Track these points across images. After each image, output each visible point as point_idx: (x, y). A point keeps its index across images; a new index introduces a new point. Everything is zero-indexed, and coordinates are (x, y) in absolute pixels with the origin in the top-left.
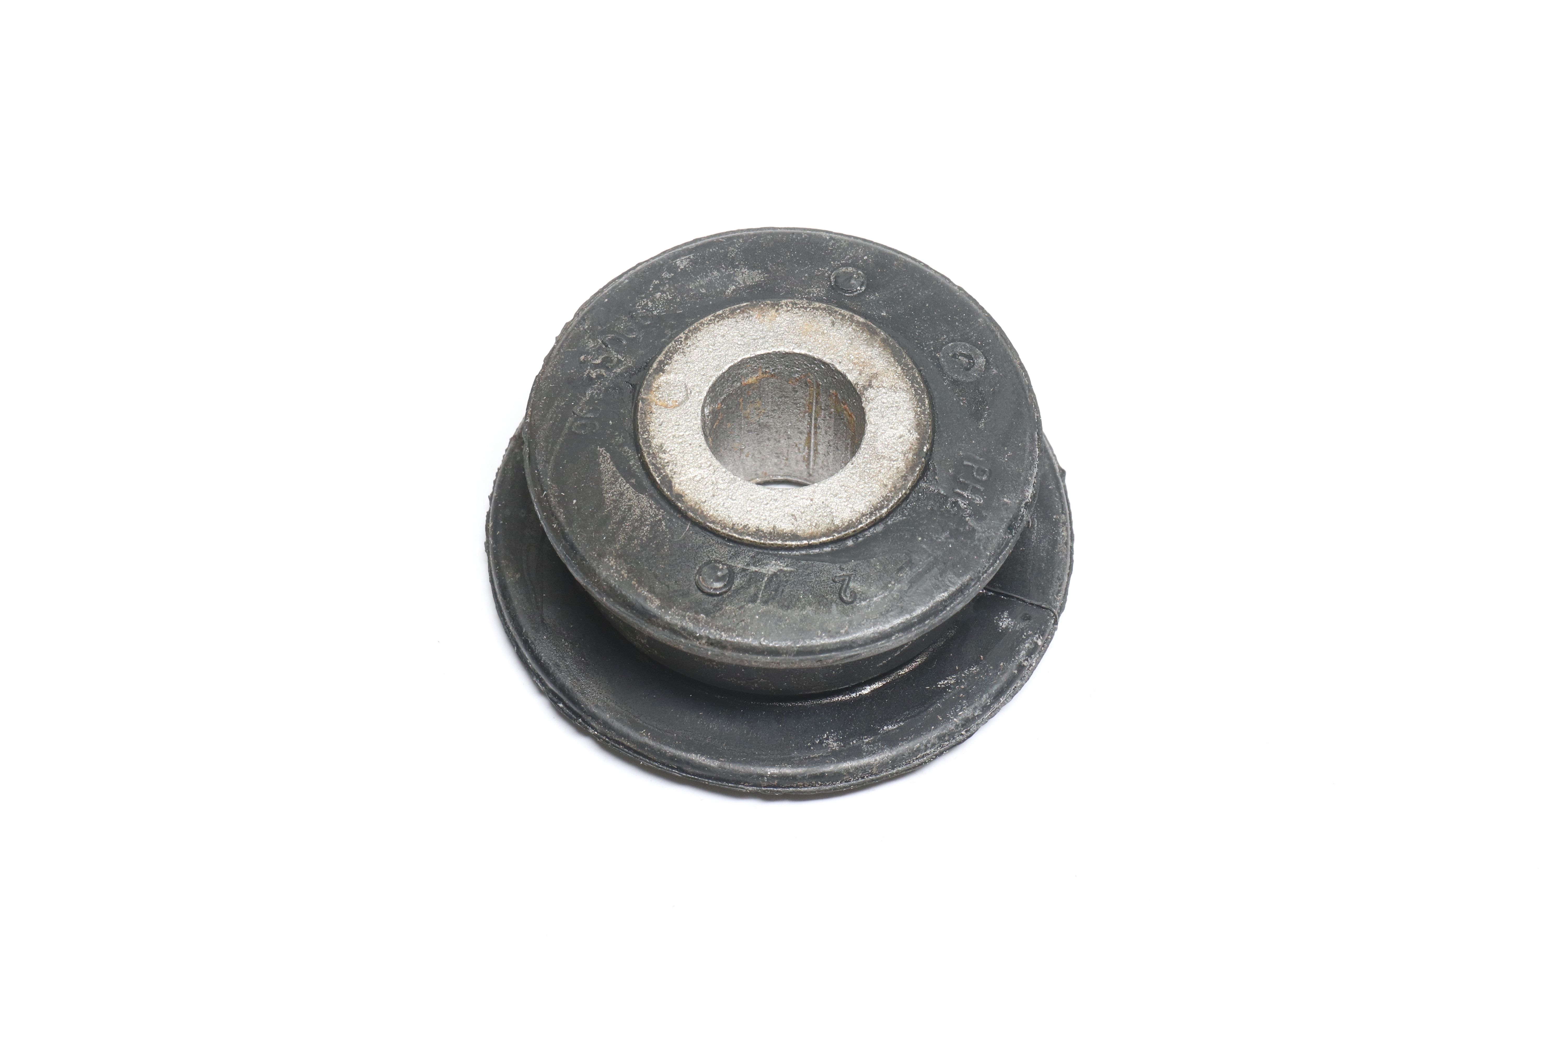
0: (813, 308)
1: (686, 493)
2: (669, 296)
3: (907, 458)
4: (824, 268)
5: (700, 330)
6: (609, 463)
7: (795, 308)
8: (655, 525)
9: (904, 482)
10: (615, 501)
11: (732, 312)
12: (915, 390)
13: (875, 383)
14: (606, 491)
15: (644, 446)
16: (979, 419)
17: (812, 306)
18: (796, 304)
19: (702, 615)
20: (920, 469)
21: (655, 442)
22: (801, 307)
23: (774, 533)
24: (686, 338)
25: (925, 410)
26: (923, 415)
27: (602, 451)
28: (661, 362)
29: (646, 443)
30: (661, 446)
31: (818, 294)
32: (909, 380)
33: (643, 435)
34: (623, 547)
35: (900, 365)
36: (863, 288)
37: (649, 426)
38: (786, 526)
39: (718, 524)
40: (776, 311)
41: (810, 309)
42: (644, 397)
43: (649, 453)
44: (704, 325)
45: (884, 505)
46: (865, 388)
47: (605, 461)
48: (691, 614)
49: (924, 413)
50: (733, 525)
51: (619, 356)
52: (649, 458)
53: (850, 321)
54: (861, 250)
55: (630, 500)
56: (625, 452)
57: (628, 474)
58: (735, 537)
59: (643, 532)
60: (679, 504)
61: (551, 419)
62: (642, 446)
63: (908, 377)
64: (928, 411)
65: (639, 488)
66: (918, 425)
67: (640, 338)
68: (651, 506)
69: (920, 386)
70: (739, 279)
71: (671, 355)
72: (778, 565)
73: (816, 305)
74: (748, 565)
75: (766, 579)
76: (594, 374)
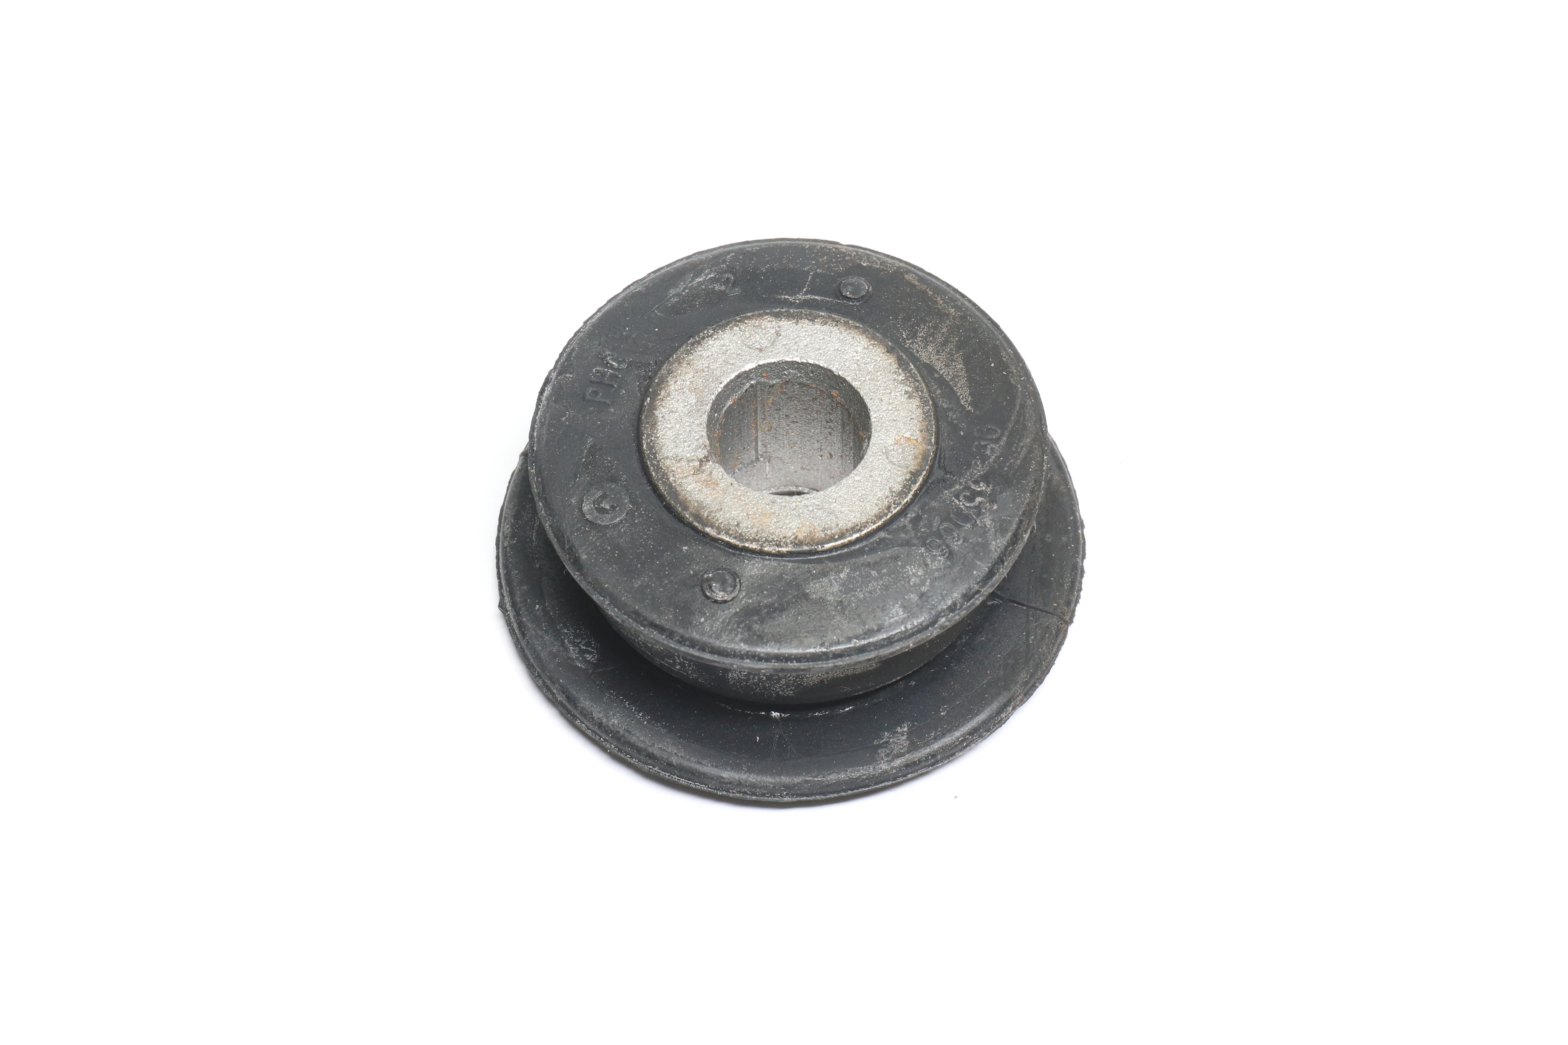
0: (758, 540)
1: (884, 354)
2: (910, 568)
3: (666, 391)
4: (746, 602)
5: (876, 516)
7: (777, 540)
8: (914, 335)
9: (671, 367)
10: (953, 360)
11: (842, 535)
12: (656, 458)
13: (697, 463)
14: (962, 370)
15: (927, 398)
16: (593, 446)
17: (760, 543)
18: (777, 546)
19: (865, 265)
20: (654, 381)
21: (916, 402)
22: (771, 542)
23: (797, 319)
24: (889, 508)
26: (649, 432)
27: (968, 407)
28: (914, 483)
29: (925, 401)
30: (910, 397)
32: (662, 469)
33: (929, 409)
34: (943, 323)
35: (670, 483)
36: (706, 576)
37: (923, 417)
38: (787, 323)
39: (852, 327)
40: (797, 536)
41: (761, 539)
42: (930, 447)
43: (922, 391)
44: (872, 521)
46: (707, 459)
47: (966, 397)
48: (875, 266)
49: (648, 435)
50: (836, 325)
51: (958, 503)
52: (922, 387)
53: (721, 528)
54: (707, 629)
55: (938, 360)
56: (946, 402)
57: (943, 384)
58: (835, 315)
59: (924, 331)
61: (1022, 447)
62: (929, 398)
63: (664, 470)
64: (643, 438)
65: (930, 368)
66: (654, 425)
67: (938, 520)
68: (918, 351)
69: (651, 462)
70: (836, 588)
71: (905, 490)
72: (793, 300)
73: (754, 546)
74: (822, 300)
75: (805, 289)
76: (981, 485)
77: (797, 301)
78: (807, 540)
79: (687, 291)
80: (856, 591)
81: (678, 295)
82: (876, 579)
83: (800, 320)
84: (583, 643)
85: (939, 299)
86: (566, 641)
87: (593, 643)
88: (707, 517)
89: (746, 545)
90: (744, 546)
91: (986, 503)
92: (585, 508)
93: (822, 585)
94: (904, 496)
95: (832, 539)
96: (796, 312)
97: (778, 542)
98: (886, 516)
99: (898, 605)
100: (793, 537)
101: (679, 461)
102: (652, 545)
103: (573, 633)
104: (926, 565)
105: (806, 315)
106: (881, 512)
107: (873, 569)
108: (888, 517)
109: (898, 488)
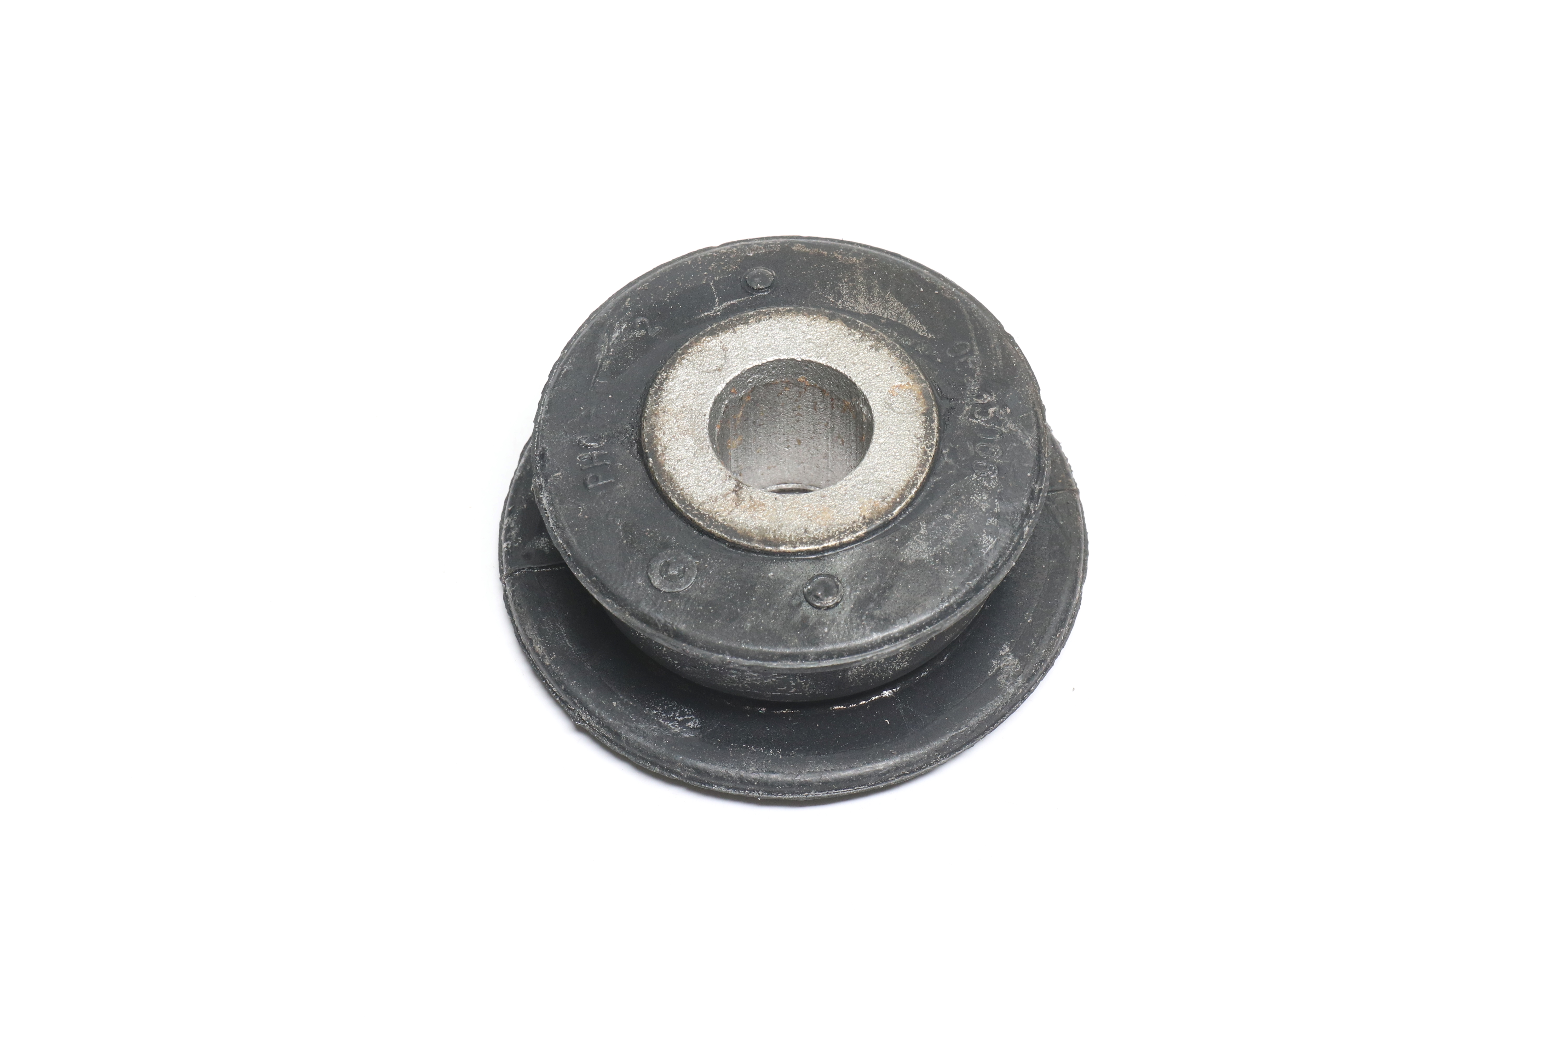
0: (833, 537)
1: (828, 324)
2: (974, 498)
3: (661, 445)
4: (855, 595)
5: (919, 466)
6: (915, 327)
7: (850, 528)
8: (839, 296)
9: (651, 423)
10: (887, 302)
11: (903, 497)
12: (694, 508)
13: (733, 495)
14: (900, 306)
15: (892, 343)
16: (625, 525)
17: (836, 538)
18: (853, 533)
19: (752, 255)
20: (644, 442)
21: (885, 352)
22: (845, 532)
23: (732, 328)
24: (925, 453)
25: (673, 495)
26: (672, 488)
28: (931, 422)
29: (892, 347)
30: (877, 350)
31: (841, 561)
32: (705, 515)
33: (901, 352)
34: (854, 274)
35: (721, 523)
37: (900, 362)
38: (725, 337)
39: (784, 312)
40: (864, 516)
41: (835, 534)
42: (923, 384)
43: (884, 340)
44: (919, 472)
45: (656, 397)
47: (920, 327)
48: (761, 251)
49: (672, 491)
50: (770, 317)
51: (976, 422)
52: (881, 336)
53: (793, 541)
54: (835, 636)
55: (875, 307)
56: (909, 340)
57: (893, 326)
58: (762, 309)
59: (846, 288)
60: (829, 313)
61: (995, 348)
62: (894, 343)
63: (707, 516)
64: (669, 496)
65: (873, 316)
66: (671, 479)
67: (970, 445)
68: (853, 308)
69: (692, 514)
70: (924, 545)
71: (928, 431)
72: (714, 313)
73: (832, 543)
74: (739, 302)
75: (717, 300)
76: (985, 397)
77: (718, 313)
78: (875, 515)
79: (612, 350)
80: (942, 539)
81: (607, 357)
82: (952, 521)
83: (735, 328)
84: (677, 715)
85: (836, 255)
86: (661, 720)
87: (686, 710)
88: (775, 537)
89: (825, 545)
90: (824, 547)
91: (1000, 411)
92: (656, 583)
93: (910, 549)
94: (931, 437)
95: (895, 504)
96: (727, 322)
97: (851, 529)
98: (929, 461)
99: (985, 535)
100: (861, 518)
101: (716, 501)
102: (739, 586)
103: (661, 710)
104: (986, 488)
105: (737, 321)
106: (921, 460)
107: (946, 513)
108: (930, 461)
109: (921, 432)
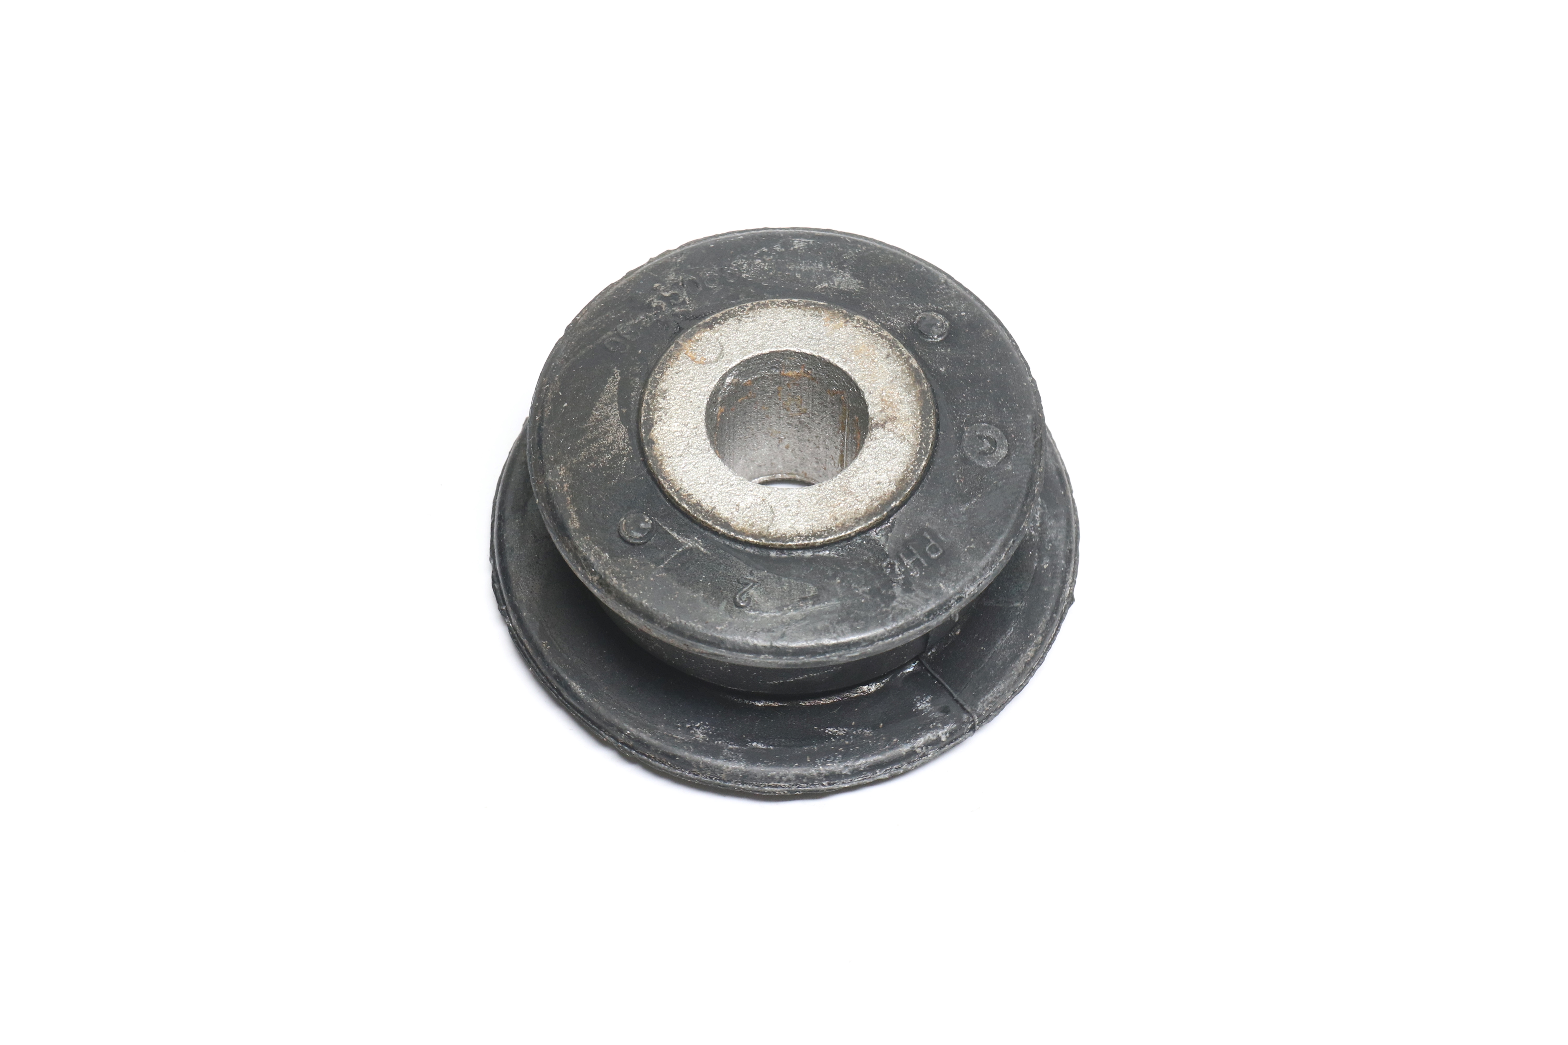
0: (880, 335)
1: (659, 441)
2: (766, 267)
3: (872, 505)
4: (918, 306)
5: (767, 308)
6: (615, 386)
7: (864, 327)
8: (617, 457)
9: (854, 524)
10: (598, 420)
11: (807, 305)
12: (920, 448)
13: (889, 425)
14: (597, 409)
15: (651, 385)
16: (964, 502)
17: (880, 333)
18: (867, 324)
19: (607, 554)
20: (877, 520)
21: (663, 386)
22: (870, 329)
23: (711, 513)
24: (751, 309)
25: (917, 470)
26: (912, 474)
27: (617, 373)
28: (715, 319)
29: (654, 383)
30: (665, 392)
31: (896, 325)
32: (921, 437)
33: (656, 374)
34: (579, 463)
35: (922, 421)
36: (940, 339)
37: (667, 370)
38: (724, 512)
39: (668, 481)
40: (845, 322)
41: (877, 335)
42: (680, 342)
43: (651, 393)
44: (774, 305)
45: (823, 535)
46: (877, 425)
47: (613, 382)
48: (599, 549)
49: (914, 473)
50: (681, 489)
51: (687, 298)
52: (648, 396)
53: (905, 361)
54: (965, 305)
55: (611, 425)
56: (634, 382)
57: (623, 402)
58: (675, 500)
59: (603, 458)
60: (646, 448)
61: (593, 328)
62: (650, 383)
63: (922, 434)
64: (919, 472)
65: (624, 419)
66: (902, 480)
67: (715, 291)
68: (624, 440)
69: (927, 447)
70: (836, 281)
71: (728, 317)
72: (698, 543)
73: (885, 333)
74: (672, 530)
75: (680, 550)
76: (656, 304)
77: (696, 536)
78: (838, 316)
80: (822, 271)
83: (710, 510)
88: (908, 377)
89: (892, 337)
90: (894, 337)
91: (662, 290)
92: (1004, 452)
93: (848, 287)
94: (732, 312)
95: (818, 306)
96: (707, 519)
98: (758, 303)
99: (795, 247)
100: (848, 324)
102: (967, 389)
104: (749, 265)
105: (701, 512)
106: (761, 309)
107: (796, 278)
109: (732, 321)
